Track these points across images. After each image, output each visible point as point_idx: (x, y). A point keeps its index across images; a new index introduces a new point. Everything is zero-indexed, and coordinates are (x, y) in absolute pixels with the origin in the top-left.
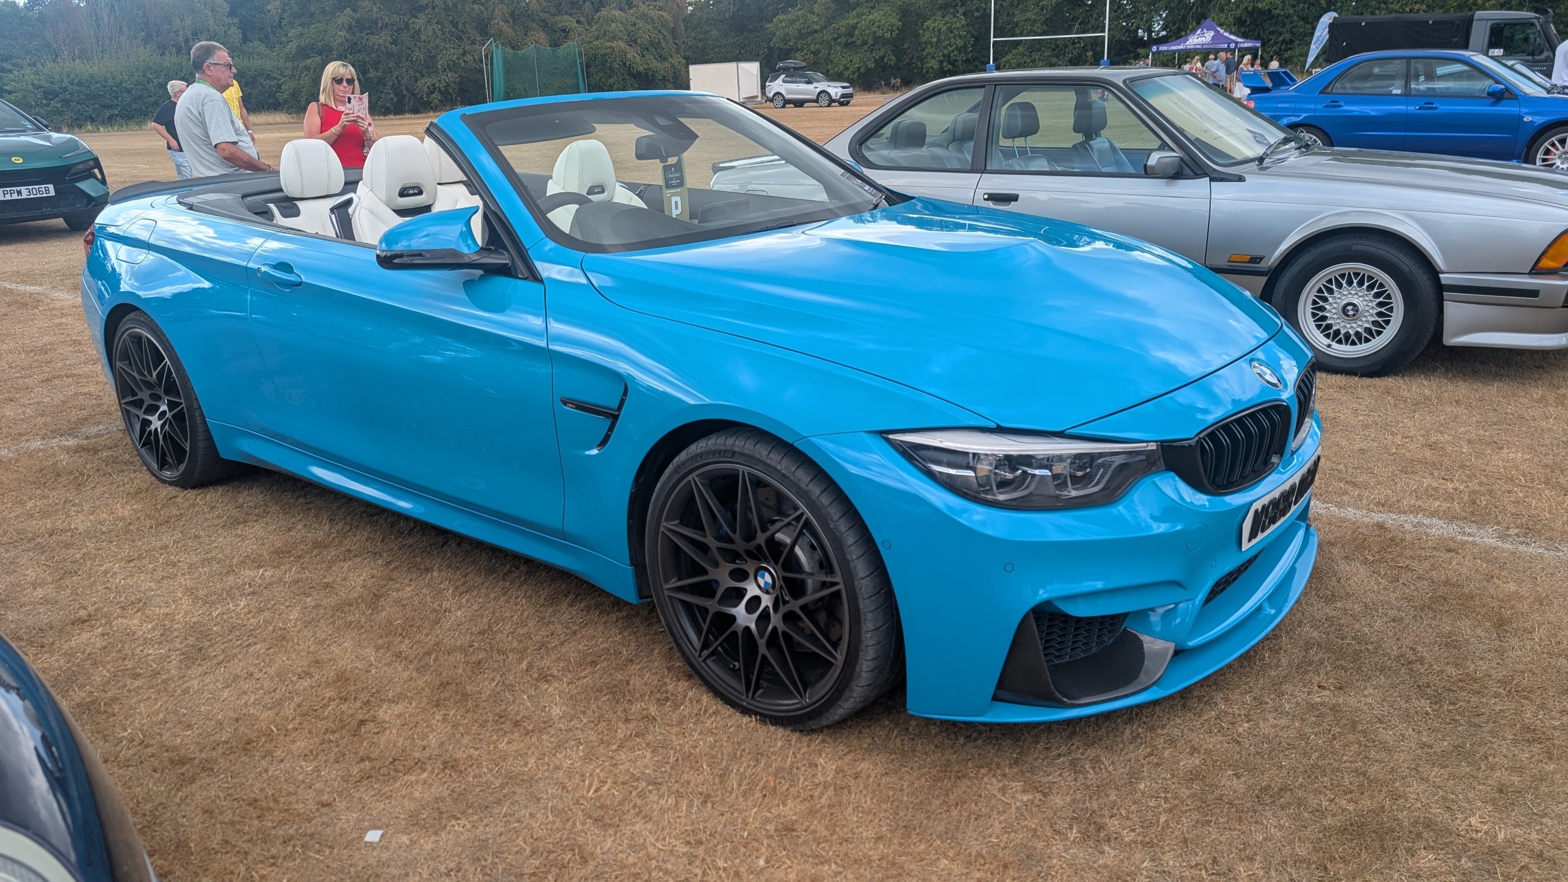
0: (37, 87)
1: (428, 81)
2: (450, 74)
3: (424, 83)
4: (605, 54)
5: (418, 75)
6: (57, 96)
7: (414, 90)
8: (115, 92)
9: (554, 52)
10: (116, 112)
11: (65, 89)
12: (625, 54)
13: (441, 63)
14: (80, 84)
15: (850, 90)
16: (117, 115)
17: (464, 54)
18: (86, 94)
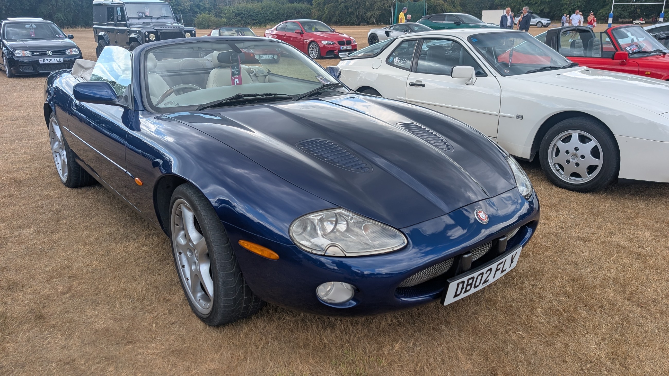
0: (234, 12)
1: (370, 14)
2: (378, 11)
3: (369, 14)
4: (436, 5)
5: (366, 11)
6: (239, 15)
7: (364, 17)
8: (257, 14)
9: (415, 4)
10: (256, 21)
11: (242, 13)
12: (443, 5)
13: (376, 7)
14: (247, 11)
15: (549, 22)
16: (257, 23)
17: (384, 4)
18: (249, 15)
